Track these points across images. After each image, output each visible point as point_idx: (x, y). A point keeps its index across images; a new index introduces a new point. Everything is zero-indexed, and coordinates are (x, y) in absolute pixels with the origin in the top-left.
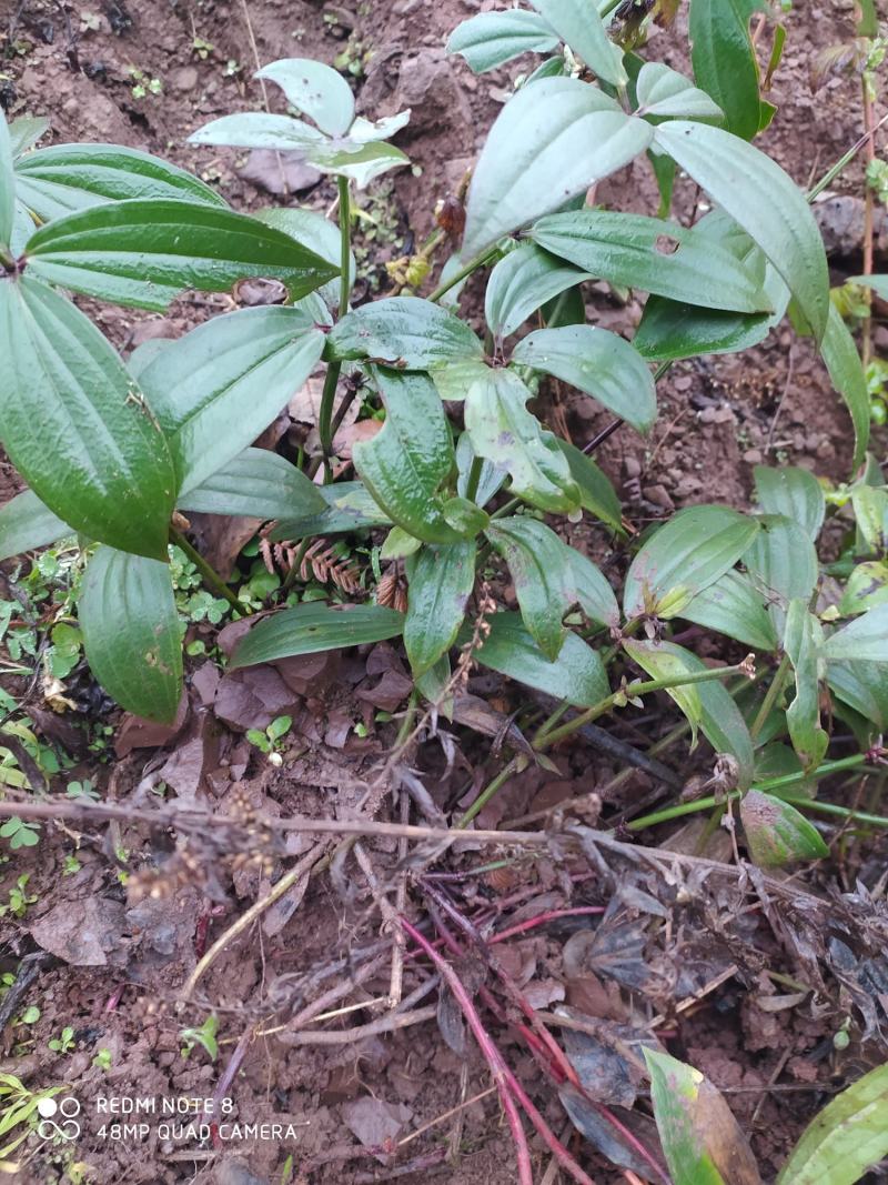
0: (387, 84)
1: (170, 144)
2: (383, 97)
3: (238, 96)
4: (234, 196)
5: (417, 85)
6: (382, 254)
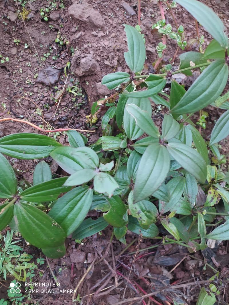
0: (77, 64)
1: (14, 73)
2: (77, 68)
3: (30, 53)
4: (35, 87)
5: (86, 67)
6: (80, 100)
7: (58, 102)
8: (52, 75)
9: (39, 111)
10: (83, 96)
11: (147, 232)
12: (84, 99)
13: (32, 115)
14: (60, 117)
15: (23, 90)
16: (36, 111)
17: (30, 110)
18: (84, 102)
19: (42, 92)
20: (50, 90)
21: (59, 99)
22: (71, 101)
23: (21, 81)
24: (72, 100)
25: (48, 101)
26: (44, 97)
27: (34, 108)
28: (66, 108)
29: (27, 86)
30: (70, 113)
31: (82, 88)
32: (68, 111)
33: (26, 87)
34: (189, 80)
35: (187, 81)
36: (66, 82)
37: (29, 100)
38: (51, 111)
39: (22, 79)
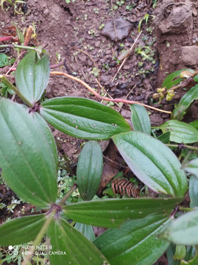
0: (165, 15)
1: (77, 18)
2: (163, 20)
4: (98, 40)
5: (178, 20)
6: (148, 67)
7: (121, 64)
8: (122, 28)
9: (96, 71)
10: (154, 62)
12: (154, 66)
13: (87, 74)
14: (120, 84)
15: (83, 42)
16: (92, 70)
17: (85, 67)
18: (153, 70)
19: (104, 48)
20: (114, 47)
21: (123, 60)
22: (137, 66)
23: (82, 30)
24: (138, 64)
25: (108, 61)
26: (106, 55)
27: (90, 67)
28: (129, 73)
29: (88, 37)
30: (132, 80)
32: (130, 77)
33: (87, 39)
36: (136, 40)
37: (87, 55)
38: (110, 74)
39: (85, 27)
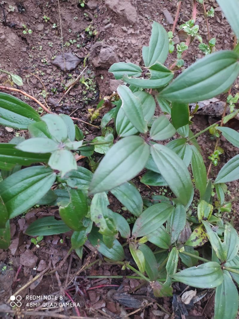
0: (96, 53)
1: (33, 48)
2: (95, 57)
3: (55, 34)
4: (50, 68)
5: (104, 58)
6: (90, 95)
7: (67, 90)
8: (71, 61)
9: (45, 94)
10: (95, 92)
11: (110, 252)
12: (95, 96)
13: (36, 94)
14: (64, 105)
15: (36, 67)
16: (41, 92)
17: (36, 89)
18: (94, 99)
19: (54, 76)
20: (63, 76)
21: (69, 87)
22: (82, 93)
23: (37, 58)
24: (83, 92)
25: (57, 86)
26: (55, 81)
27: (40, 89)
28: (74, 99)
29: (41, 64)
30: (76, 105)
31: (97, 82)
32: (75, 103)
33: (40, 66)
34: (212, 109)
35: (209, 109)
36: (82, 73)
37: (38, 79)
38: (57, 97)
39: (39, 56)
